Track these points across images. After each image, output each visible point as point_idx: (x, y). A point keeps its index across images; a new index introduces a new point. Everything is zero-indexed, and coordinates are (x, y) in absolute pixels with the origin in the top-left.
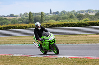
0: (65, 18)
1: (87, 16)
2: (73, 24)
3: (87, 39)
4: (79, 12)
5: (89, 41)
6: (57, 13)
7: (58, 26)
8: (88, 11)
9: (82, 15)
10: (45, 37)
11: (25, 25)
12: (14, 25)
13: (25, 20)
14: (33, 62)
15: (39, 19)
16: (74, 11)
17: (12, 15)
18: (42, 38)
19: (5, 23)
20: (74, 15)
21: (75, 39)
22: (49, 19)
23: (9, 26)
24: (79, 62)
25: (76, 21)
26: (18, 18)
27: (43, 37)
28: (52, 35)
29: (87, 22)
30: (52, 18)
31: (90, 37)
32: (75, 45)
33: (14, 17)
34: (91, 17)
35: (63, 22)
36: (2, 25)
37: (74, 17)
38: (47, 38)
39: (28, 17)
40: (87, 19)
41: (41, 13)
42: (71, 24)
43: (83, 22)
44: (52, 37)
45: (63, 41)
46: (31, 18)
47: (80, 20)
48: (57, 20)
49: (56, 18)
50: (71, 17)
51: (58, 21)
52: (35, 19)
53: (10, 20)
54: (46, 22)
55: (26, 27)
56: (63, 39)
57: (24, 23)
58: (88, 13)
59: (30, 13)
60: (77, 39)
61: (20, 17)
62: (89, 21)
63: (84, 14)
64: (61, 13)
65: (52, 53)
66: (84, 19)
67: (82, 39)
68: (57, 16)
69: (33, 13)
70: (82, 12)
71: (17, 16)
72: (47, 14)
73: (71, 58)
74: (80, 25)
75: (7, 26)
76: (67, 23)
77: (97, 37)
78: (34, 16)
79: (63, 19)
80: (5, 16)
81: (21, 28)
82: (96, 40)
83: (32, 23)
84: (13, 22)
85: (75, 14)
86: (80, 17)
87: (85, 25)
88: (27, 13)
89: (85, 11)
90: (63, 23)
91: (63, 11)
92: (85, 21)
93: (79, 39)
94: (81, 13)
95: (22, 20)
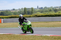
0: (46, 11)
1: (60, 10)
2: (52, 15)
3: (60, 24)
4: (55, 7)
6: (42, 8)
7: (42, 16)
9: (57, 9)
10: (25, 23)
12: (15, 16)
13: (22, 13)
14: (27, 38)
16: (52, 7)
17: (14, 10)
19: (9, 14)
20: (52, 10)
21: (53, 24)
22: (36, 12)
23: (12, 16)
24: (55, 38)
25: (53, 13)
27: (24, 23)
30: (38, 11)
32: (52, 28)
33: (15, 11)
35: (45, 14)
36: (8, 15)
37: (52, 11)
38: (26, 23)
39: (24, 11)
41: (32, 8)
42: (50, 15)
43: (58, 14)
44: (29, 23)
45: (45, 25)
46: (26, 11)
47: (55, 12)
48: (42, 12)
49: (41, 11)
50: (50, 10)
51: (42, 13)
52: (28, 12)
53: (12, 12)
54: (35, 14)
56: (45, 24)
59: (25, 8)
60: (54, 24)
61: (19, 11)
63: (58, 9)
64: (44, 8)
65: (30, 32)
66: (58, 12)
68: (42, 10)
69: (27, 8)
70: (57, 7)
71: (17, 10)
72: (35, 9)
73: (50, 36)
74: (56, 16)
75: (11, 16)
76: (48, 14)
78: (27, 10)
79: (45, 12)
80: (9, 10)
83: (26, 14)
84: (15, 13)
85: (53, 9)
86: (56, 11)
88: (23, 8)
89: (59, 7)
92: (59, 13)
93: (55, 24)
94: (56, 8)
95: (20, 13)
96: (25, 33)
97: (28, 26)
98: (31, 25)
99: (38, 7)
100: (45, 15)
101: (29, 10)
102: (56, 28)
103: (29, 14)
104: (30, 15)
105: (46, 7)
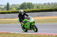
5: (1, 23)
10: (27, 20)
28: (32, 18)
34: (2, 9)
62: (1, 11)
96: (26, 31)
98: (34, 23)
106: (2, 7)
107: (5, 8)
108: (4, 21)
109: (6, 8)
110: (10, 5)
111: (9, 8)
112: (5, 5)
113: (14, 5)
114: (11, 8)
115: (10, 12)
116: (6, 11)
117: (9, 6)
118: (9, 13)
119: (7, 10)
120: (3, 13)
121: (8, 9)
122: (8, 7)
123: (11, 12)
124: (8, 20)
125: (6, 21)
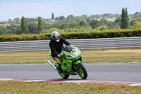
0: (72, 26)
1: (104, 22)
2: (85, 35)
3: (104, 55)
4: (93, 16)
5: (106, 59)
6: (62, 18)
8: (106, 15)
9: (97, 21)
10: (66, 53)
11: (16, 36)
12: (0, 37)
13: (15, 29)
14: (27, 89)
15: (36, 28)
16: (85, 16)
18: (62, 54)
20: (85, 22)
21: (87, 56)
22: (49, 28)
24: (92, 89)
25: (88, 30)
26: (6, 25)
28: (76, 49)
29: (104, 31)
30: (54, 26)
31: (108, 53)
34: (110, 25)
35: (69, 31)
37: (85, 25)
38: (69, 54)
39: (20, 25)
40: (105, 27)
41: (39, 18)
42: (82, 35)
43: (99, 32)
44: (76, 53)
46: (25, 25)
47: (93, 28)
48: (61, 28)
49: (60, 26)
50: (82, 24)
51: (63, 30)
52: (29, 27)
54: (45, 32)
55: (17, 39)
57: (14, 33)
58: (106, 19)
59: (23, 18)
60: (90, 55)
61: (9, 25)
62: (107, 30)
63: (99, 20)
64: (68, 19)
66: (100, 27)
67: (97, 56)
68: (62, 22)
69: (28, 19)
70: (97, 16)
71: (4, 23)
72: (47, 20)
73: (82, 83)
74: (94, 36)
76: (76, 33)
77: (119, 53)
78: (28, 23)
79: (70, 27)
81: (9, 40)
82: (117, 57)
83: (25, 33)
85: (88, 20)
86: (94, 24)
87: (101, 36)
88: (18, 19)
89: (102, 16)
90: (70, 33)
91: (70, 16)
92: (101, 29)
93: (93, 56)
94: (96, 19)
95: (11, 29)
97: (74, 61)
98: (80, 59)
99: (53, 15)
100: (69, 35)
101: (32, 22)
102: (94, 64)
103: (32, 32)
104: (35, 35)
105: (71, 17)
106: (109, 20)
107: (117, 21)
108: (116, 55)
109: (120, 23)
110: (130, 15)
111: (126, 23)
112: (116, 15)
113: (139, 15)
114: (132, 23)
115: (130, 32)
116: (119, 30)
117: (126, 17)
118: (126, 34)
119: (122, 28)
120: (112, 35)
121: (123, 26)
122: (124, 20)
123: (133, 32)
124: (123, 53)
125: (120, 55)
